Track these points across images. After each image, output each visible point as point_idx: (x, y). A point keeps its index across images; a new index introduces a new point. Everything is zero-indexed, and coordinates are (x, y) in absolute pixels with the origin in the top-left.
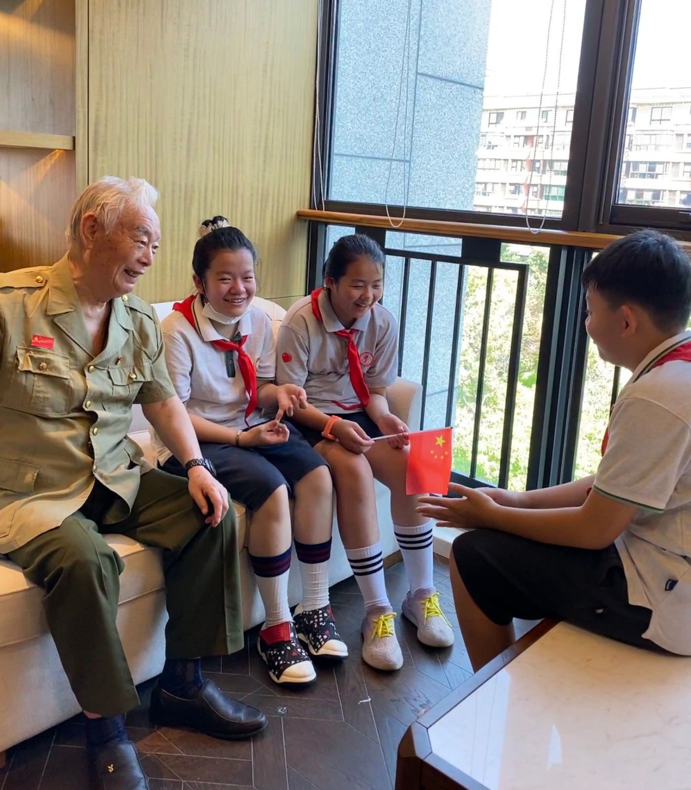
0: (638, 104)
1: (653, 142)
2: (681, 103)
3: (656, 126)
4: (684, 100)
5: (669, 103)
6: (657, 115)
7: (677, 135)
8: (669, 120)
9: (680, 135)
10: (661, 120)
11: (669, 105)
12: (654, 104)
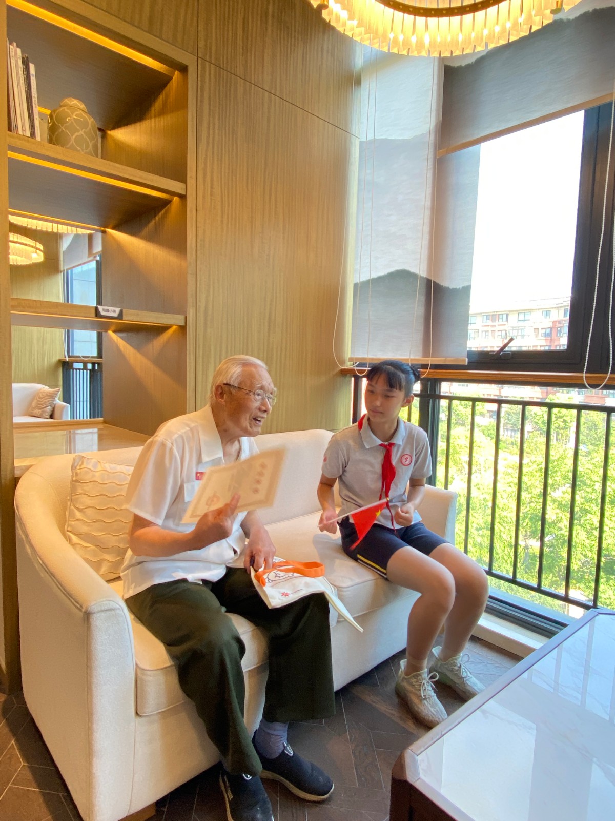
0: (510, 311)
1: (519, 334)
2: (536, 309)
3: (521, 324)
4: (537, 308)
5: (529, 310)
6: (521, 317)
7: (535, 329)
8: (529, 320)
9: (536, 329)
10: (524, 320)
11: (529, 311)
12: (519, 311)
